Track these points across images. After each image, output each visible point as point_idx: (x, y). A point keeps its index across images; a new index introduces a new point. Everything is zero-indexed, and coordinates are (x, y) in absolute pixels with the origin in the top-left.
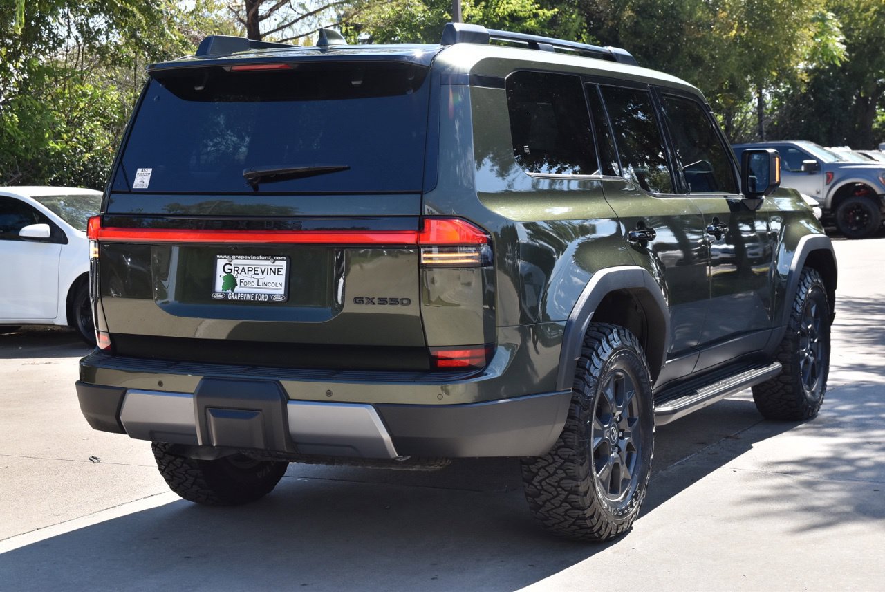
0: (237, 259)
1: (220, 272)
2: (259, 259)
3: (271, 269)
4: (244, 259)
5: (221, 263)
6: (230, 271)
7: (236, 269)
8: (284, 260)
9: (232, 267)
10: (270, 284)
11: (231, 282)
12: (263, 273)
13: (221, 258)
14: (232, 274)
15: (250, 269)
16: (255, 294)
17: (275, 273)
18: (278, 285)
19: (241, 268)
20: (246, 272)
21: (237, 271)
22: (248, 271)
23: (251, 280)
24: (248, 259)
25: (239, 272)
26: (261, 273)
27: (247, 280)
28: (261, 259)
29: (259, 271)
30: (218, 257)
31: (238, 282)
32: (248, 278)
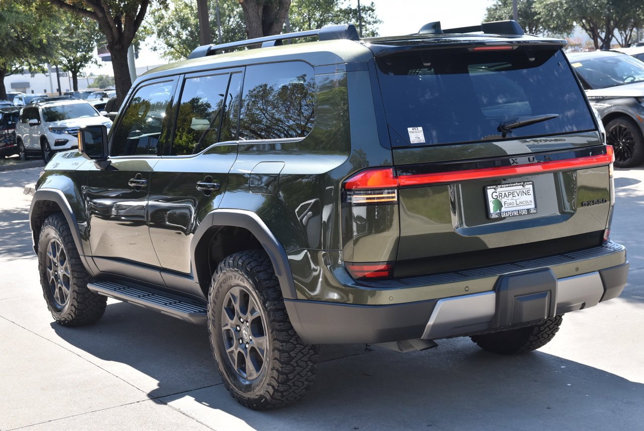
0: (501, 187)
1: (490, 199)
2: (516, 186)
3: (523, 192)
4: (506, 187)
5: (490, 192)
6: (496, 197)
7: (501, 195)
8: (530, 184)
9: (497, 194)
10: (524, 202)
11: (499, 205)
12: (518, 195)
13: (490, 188)
14: (498, 198)
15: (510, 194)
16: (519, 211)
17: (527, 193)
18: (529, 202)
19: (503, 193)
20: (507, 196)
21: (501, 196)
22: (509, 195)
23: (511, 201)
24: (508, 186)
25: (503, 196)
26: (517, 195)
27: (509, 202)
28: (517, 185)
29: (516, 194)
30: (488, 187)
31: (503, 204)
32: (509, 200)
